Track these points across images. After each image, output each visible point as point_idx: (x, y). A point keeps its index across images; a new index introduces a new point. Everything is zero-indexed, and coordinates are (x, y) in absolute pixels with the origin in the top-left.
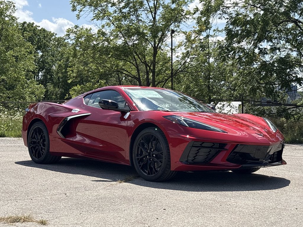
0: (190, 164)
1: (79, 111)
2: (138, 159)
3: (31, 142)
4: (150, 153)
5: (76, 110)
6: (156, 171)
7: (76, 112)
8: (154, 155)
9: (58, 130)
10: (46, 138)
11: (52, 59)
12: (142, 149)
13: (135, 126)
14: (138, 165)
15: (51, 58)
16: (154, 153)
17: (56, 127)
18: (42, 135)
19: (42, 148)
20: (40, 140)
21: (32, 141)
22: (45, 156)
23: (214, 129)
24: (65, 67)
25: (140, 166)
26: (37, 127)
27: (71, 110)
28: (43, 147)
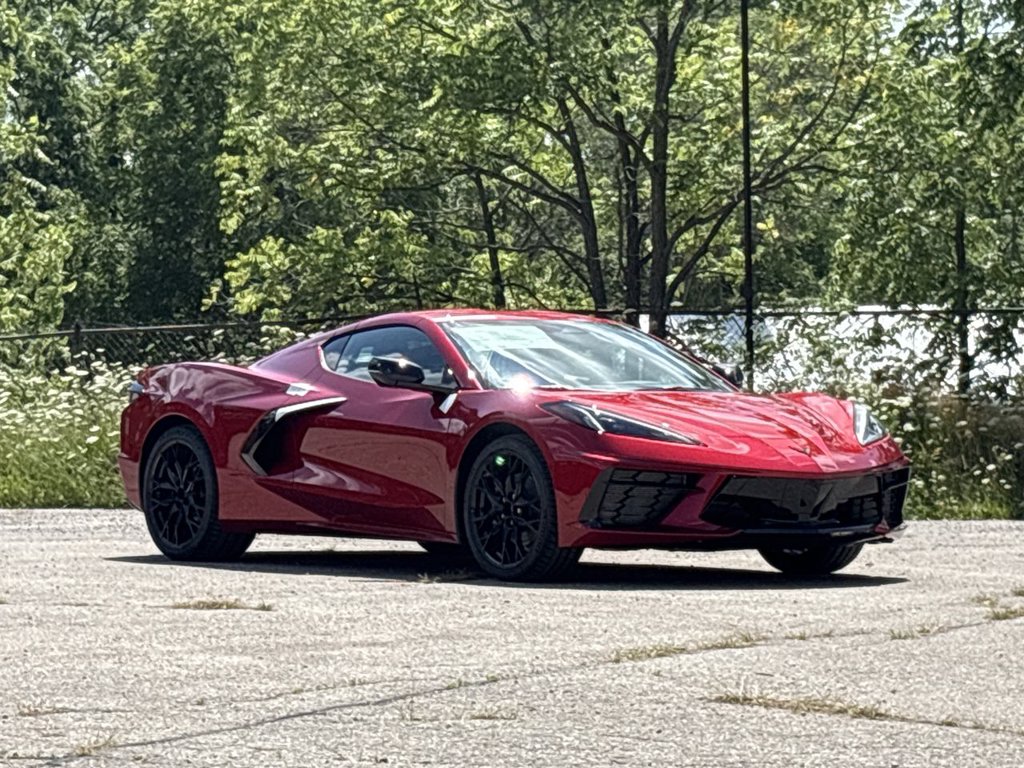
0: (605, 527)
1: (311, 392)
2: (478, 523)
3: (154, 492)
4: (507, 506)
5: (301, 388)
6: (524, 553)
7: (302, 394)
8: (519, 511)
9: (245, 449)
10: (208, 477)
11: (66, 25)
12: (489, 497)
13: (467, 431)
14: (478, 540)
15: (64, 17)
16: (517, 504)
17: (238, 441)
18: (190, 469)
19: (192, 509)
20: (186, 486)
21: (159, 490)
22: (202, 533)
23: (671, 437)
24: (159, 82)
25: (483, 542)
26: (174, 442)
27: (287, 386)
28: (197, 507)
